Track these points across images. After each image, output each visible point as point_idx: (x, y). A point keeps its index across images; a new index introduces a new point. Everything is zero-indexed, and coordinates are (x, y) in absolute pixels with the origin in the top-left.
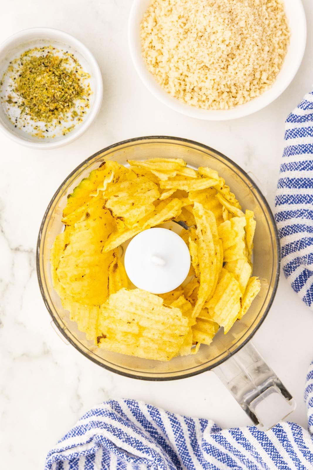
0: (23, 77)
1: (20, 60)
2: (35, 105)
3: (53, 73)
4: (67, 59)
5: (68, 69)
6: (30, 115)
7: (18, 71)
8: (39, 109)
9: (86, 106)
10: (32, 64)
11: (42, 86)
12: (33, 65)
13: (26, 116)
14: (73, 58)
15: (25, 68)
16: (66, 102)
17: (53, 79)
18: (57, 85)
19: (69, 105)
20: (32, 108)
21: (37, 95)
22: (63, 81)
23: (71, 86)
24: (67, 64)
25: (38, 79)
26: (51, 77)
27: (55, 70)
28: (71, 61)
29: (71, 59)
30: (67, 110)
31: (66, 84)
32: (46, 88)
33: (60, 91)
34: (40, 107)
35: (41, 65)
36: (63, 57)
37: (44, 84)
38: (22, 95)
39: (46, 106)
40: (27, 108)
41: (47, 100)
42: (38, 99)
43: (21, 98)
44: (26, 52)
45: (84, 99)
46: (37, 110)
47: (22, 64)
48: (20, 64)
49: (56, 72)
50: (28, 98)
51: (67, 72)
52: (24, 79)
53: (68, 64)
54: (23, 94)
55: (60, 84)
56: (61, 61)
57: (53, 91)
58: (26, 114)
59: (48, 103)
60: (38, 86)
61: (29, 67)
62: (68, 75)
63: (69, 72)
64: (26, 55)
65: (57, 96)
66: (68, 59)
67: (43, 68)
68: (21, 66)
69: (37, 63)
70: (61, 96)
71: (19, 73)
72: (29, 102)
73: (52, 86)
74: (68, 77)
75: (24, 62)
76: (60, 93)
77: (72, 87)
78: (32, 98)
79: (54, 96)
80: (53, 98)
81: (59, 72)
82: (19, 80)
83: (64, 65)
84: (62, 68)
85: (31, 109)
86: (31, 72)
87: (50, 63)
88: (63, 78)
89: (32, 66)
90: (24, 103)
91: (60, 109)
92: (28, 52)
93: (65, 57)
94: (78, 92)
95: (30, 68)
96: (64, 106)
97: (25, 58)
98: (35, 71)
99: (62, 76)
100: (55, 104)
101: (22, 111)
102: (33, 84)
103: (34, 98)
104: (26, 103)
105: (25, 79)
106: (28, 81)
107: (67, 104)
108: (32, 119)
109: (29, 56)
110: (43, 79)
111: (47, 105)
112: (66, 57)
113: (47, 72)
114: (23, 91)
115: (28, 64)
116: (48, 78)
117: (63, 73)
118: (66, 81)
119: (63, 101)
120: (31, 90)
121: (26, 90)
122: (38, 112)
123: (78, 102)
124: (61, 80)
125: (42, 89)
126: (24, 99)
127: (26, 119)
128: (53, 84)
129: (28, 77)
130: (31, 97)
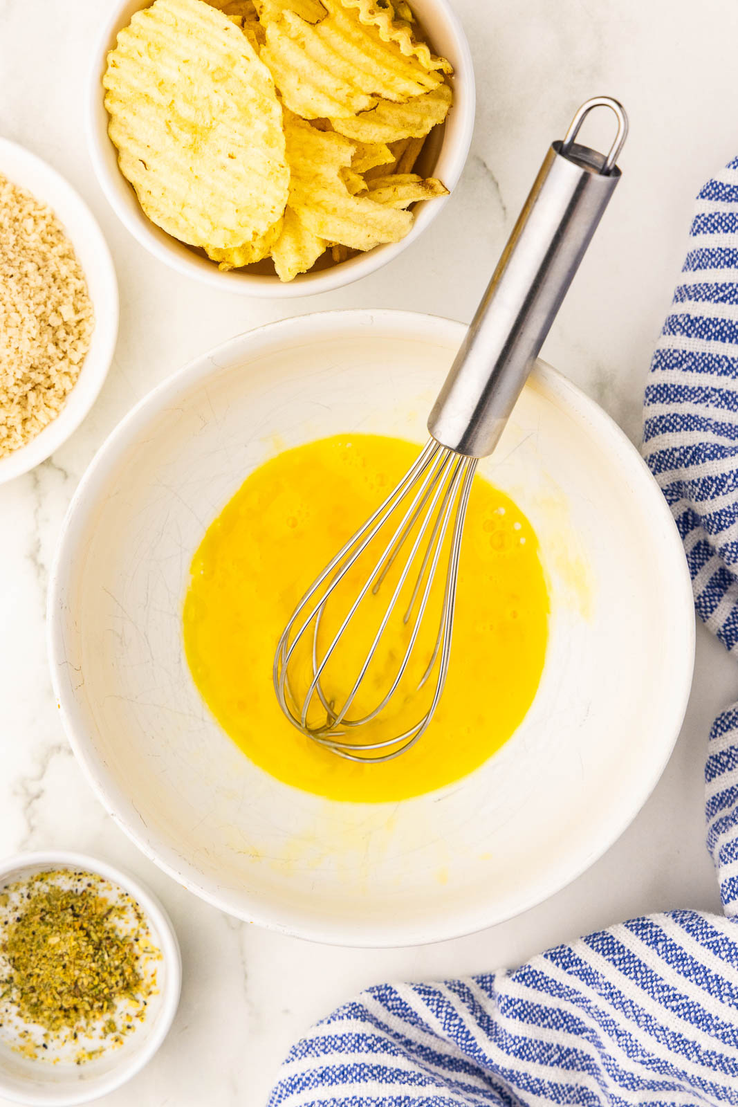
0: (23, 925)
1: (26, 886)
2: (33, 990)
3: (88, 935)
4: (123, 909)
5: (121, 931)
6: (19, 1006)
7: (16, 909)
8: (38, 1000)
9: (137, 1016)
10: (49, 902)
11: (56, 957)
12: (50, 905)
13: (9, 1005)
14: (136, 910)
15: (33, 906)
16: (99, 1000)
17: (83, 949)
18: (87, 962)
19: (102, 1007)
20: (26, 994)
21: (42, 972)
22: (103, 954)
23: (117, 968)
24: (120, 918)
25: (53, 940)
26: (80, 942)
27: (92, 928)
28: (130, 914)
29: (132, 909)
30: (98, 1015)
31: (107, 964)
32: (63, 963)
33: (90, 976)
34: (43, 997)
35: (66, 909)
36: (117, 902)
37: (62, 956)
38: (12, 961)
39: (54, 999)
40: (15, 990)
41: (60, 989)
42: (42, 980)
43: (9, 967)
44: (42, 873)
45: (138, 1001)
46: (34, 1000)
47: (29, 897)
48: (25, 895)
49: (92, 934)
50: (22, 972)
51: (117, 936)
52: (25, 931)
53: (123, 919)
54: (14, 959)
55: (94, 961)
56: (110, 911)
57: (77, 972)
58: (11, 1002)
59: (60, 993)
60: (48, 956)
61: (40, 906)
62: (117, 945)
63: (121, 937)
64: (42, 880)
65: (83, 983)
66: (127, 909)
67: (69, 919)
68: (26, 900)
69: (59, 903)
70: (91, 986)
71: (17, 914)
72: (22, 979)
73: (78, 962)
74: (116, 947)
75: (34, 893)
76: (90, 979)
77: (119, 971)
78: (31, 975)
79: (76, 984)
80: (73, 986)
81: (99, 935)
82: (14, 929)
83: (114, 920)
84: (107, 925)
85: (22, 994)
86: (42, 919)
87: (86, 909)
88: (106, 948)
89: (48, 906)
90: (11, 978)
91: (81, 1012)
92: (48, 873)
93: (120, 904)
94: (128, 984)
95: (42, 910)
96: (92, 1006)
97: (38, 884)
98: (51, 920)
99: (104, 943)
100: (75, 999)
101: (5, 994)
102: (39, 947)
103: (35, 976)
104: (16, 979)
105: (27, 929)
106: (31, 937)
107: (101, 1004)
108: (20, 1015)
109: (47, 883)
110: (62, 943)
111: (57, 997)
112: (123, 904)
113: (75, 930)
114: (17, 956)
115: (42, 901)
116: (74, 943)
117: (108, 938)
118: (109, 956)
119: (92, 996)
120: (33, 958)
121: (22, 954)
122: (36, 1005)
123: (123, 1003)
124: (100, 953)
125: (55, 964)
126: (13, 971)
127: (9, 1011)
128: (81, 958)
129: (33, 929)
130: (29, 971)
